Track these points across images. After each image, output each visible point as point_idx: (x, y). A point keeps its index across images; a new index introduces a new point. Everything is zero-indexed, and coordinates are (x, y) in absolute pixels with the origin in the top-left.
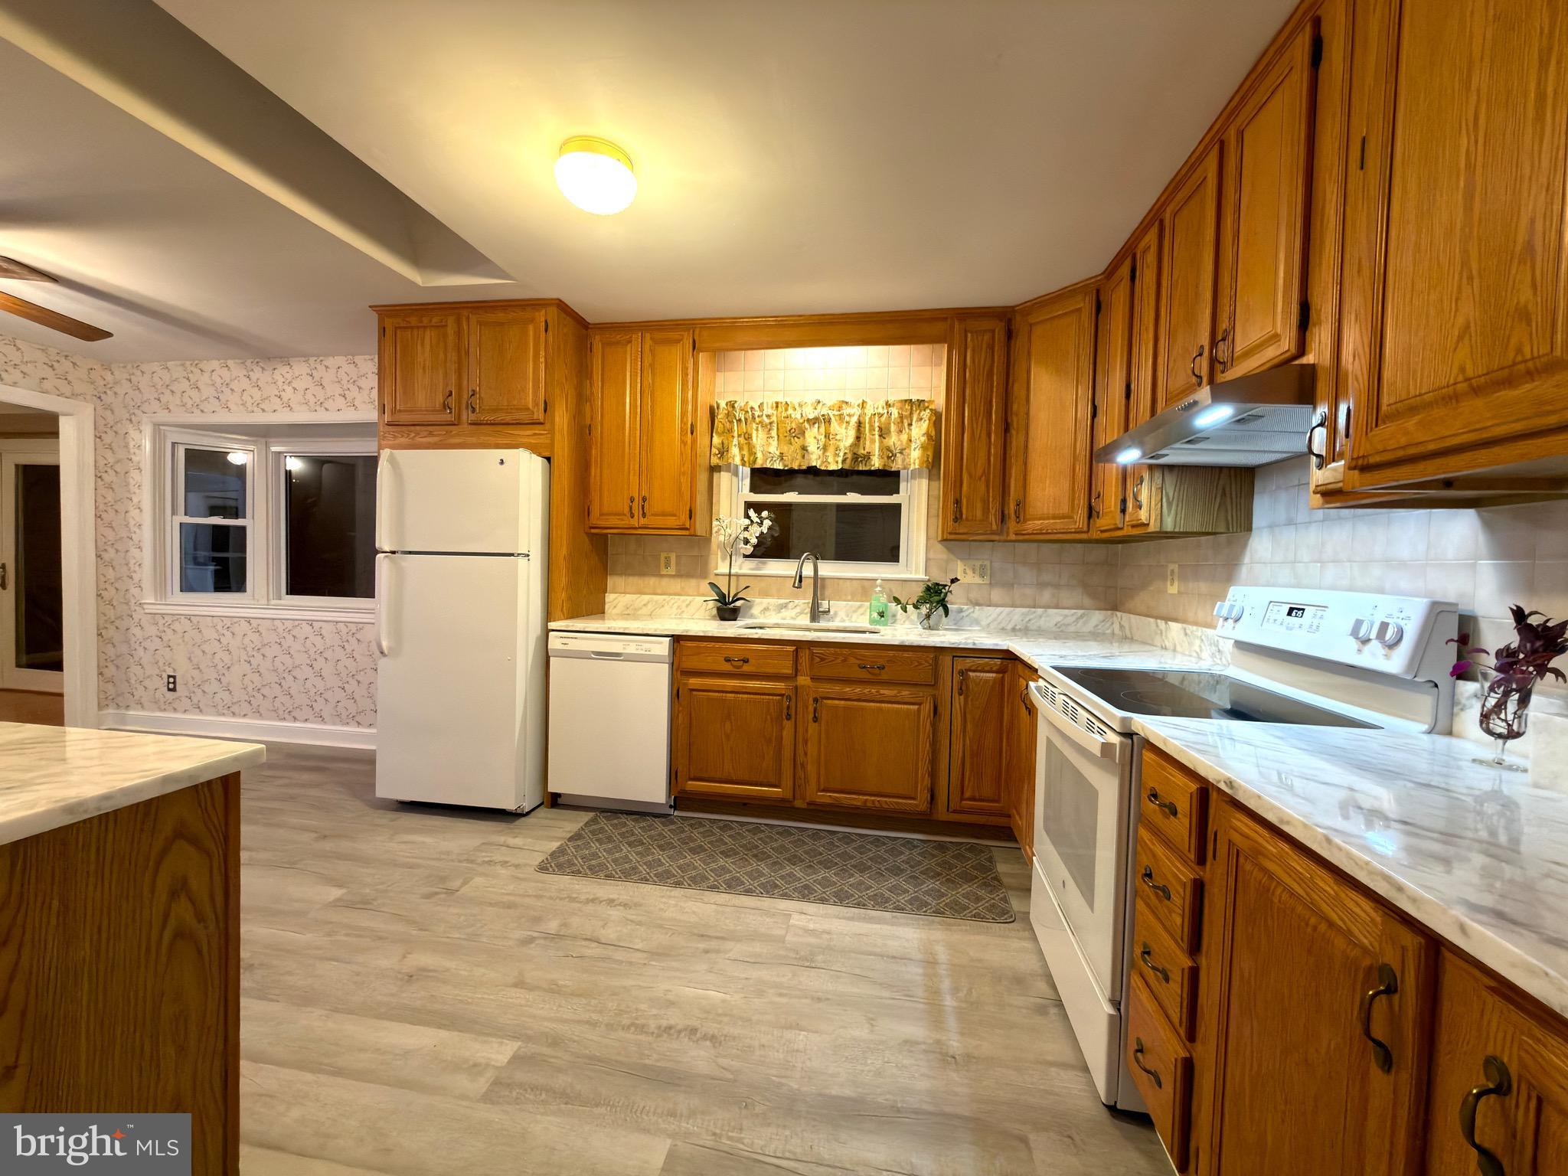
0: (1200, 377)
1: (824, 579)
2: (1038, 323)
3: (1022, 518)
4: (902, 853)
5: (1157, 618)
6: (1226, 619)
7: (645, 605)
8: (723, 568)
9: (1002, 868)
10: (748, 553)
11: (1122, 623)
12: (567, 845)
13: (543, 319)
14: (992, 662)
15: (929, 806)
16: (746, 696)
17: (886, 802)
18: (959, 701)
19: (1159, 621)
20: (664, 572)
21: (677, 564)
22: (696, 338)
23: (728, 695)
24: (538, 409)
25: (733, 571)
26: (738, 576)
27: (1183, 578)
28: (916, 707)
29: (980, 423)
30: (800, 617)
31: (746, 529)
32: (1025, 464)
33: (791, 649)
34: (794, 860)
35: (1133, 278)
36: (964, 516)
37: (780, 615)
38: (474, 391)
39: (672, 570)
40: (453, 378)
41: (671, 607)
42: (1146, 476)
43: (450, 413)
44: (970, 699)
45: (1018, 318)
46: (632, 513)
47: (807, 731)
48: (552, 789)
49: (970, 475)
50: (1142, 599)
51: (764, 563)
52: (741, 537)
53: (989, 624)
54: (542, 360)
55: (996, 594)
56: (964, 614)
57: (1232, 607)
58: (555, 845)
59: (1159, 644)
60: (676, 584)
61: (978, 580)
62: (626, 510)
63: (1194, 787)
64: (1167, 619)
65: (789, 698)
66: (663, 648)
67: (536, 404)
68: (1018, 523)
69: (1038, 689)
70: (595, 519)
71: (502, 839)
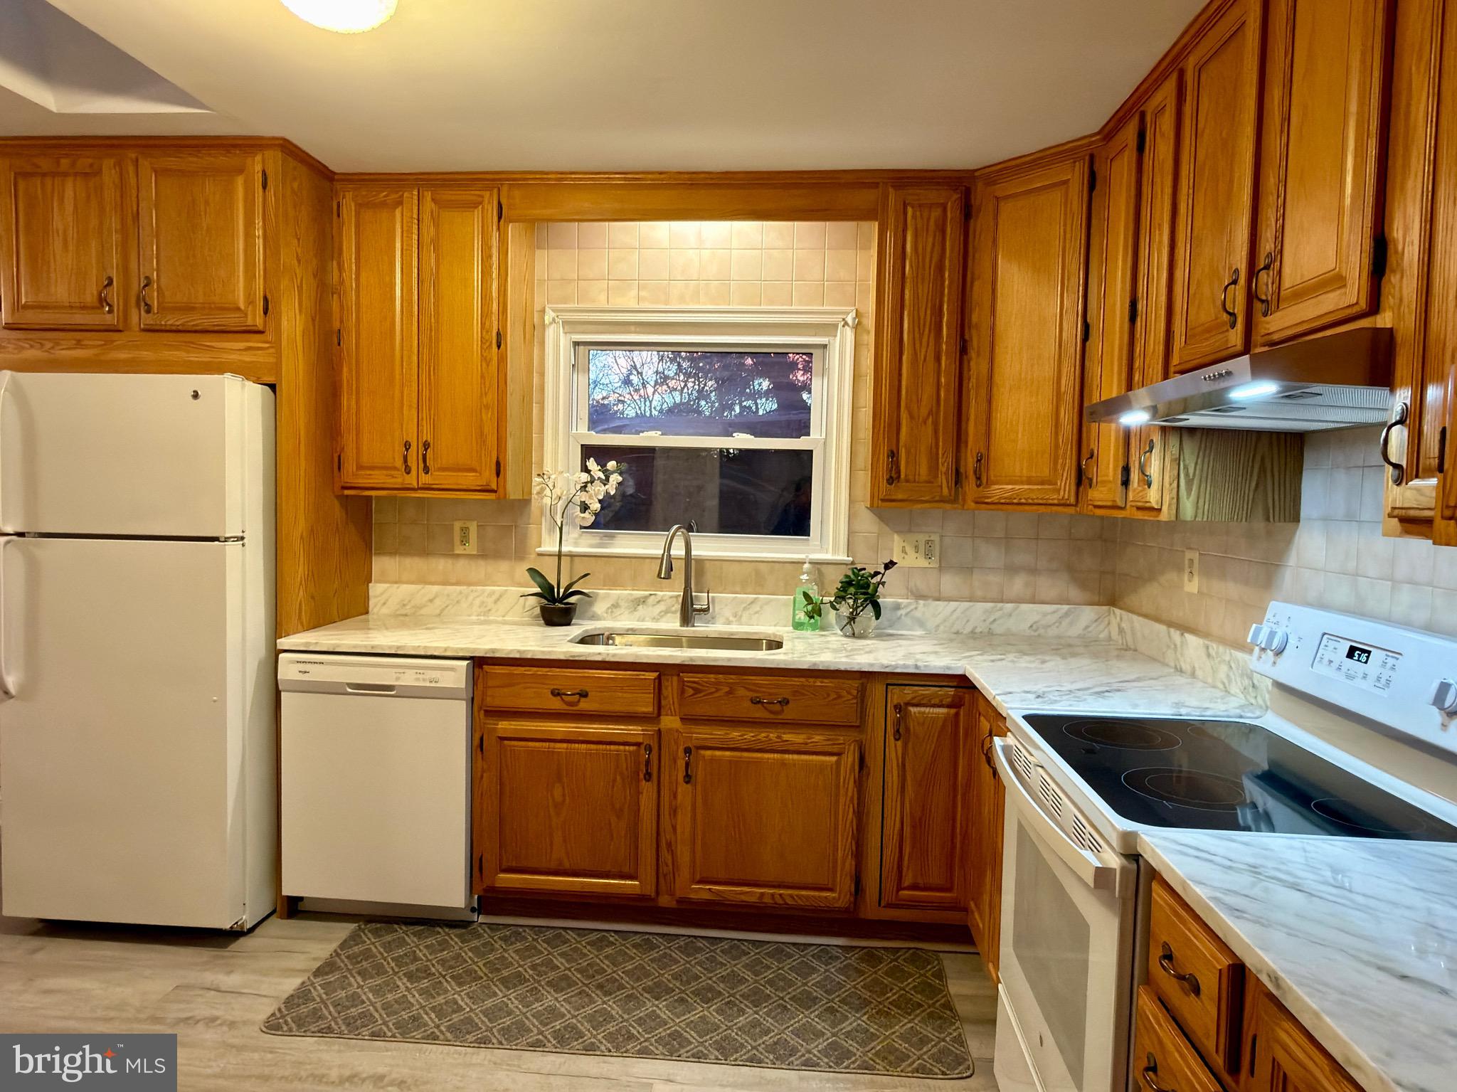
0: (1232, 315)
1: (701, 561)
2: (1007, 197)
3: (984, 481)
4: (814, 970)
5: (1170, 624)
6: (1263, 650)
7: (431, 601)
8: (550, 546)
9: (957, 987)
10: (589, 524)
11: (1123, 625)
12: (313, 984)
13: (258, 168)
14: (942, 691)
15: (852, 899)
16: (584, 746)
17: (791, 896)
18: (895, 747)
19: (1172, 630)
20: (459, 550)
21: (480, 537)
22: (504, 201)
23: (558, 745)
24: (255, 307)
25: (565, 549)
26: (572, 556)
27: (1206, 572)
28: (834, 759)
29: (925, 340)
30: (664, 619)
31: (584, 488)
32: (990, 402)
33: (653, 675)
34: (658, 991)
35: (1141, 148)
36: (903, 476)
37: (637, 614)
38: (147, 278)
39: (472, 548)
40: (115, 259)
41: (471, 604)
42: (1157, 438)
43: (110, 312)
44: (910, 745)
45: (980, 185)
46: (407, 466)
47: (675, 796)
48: (287, 891)
49: (911, 417)
50: (1148, 595)
51: (612, 537)
52: (577, 500)
53: (938, 626)
54: (259, 232)
55: (949, 582)
56: (902, 612)
57: (1272, 635)
58: (290, 985)
59: (1172, 664)
60: (481, 569)
61: (923, 563)
62: (399, 463)
63: (1225, 962)
64: (1185, 628)
65: (649, 749)
66: (456, 676)
67: (250, 301)
68: (978, 486)
69: (1006, 750)
70: (350, 474)
71: (210, 977)
